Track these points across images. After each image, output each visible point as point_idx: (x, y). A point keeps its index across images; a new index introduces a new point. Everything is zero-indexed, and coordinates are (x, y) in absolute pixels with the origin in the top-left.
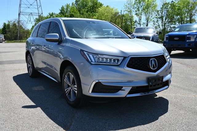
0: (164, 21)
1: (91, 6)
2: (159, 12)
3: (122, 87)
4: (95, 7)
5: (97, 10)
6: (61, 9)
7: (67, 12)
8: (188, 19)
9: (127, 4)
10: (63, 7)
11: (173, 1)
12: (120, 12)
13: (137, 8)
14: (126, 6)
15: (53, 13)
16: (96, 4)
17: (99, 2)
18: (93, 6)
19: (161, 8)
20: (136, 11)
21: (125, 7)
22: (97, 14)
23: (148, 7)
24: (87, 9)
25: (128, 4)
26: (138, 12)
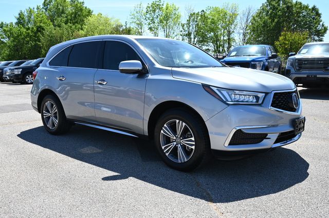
0: (193, 40)
1: (72, 14)
2: (185, 26)
3: (267, 135)
4: (79, 15)
5: (85, 19)
6: (18, 16)
7: (29, 21)
8: (225, 38)
9: (135, 13)
10: (21, 12)
11: (203, 11)
12: (124, 24)
13: (150, 19)
14: (134, 15)
15: (4, 23)
16: (81, 10)
17: (86, 7)
18: (76, 14)
19: (188, 20)
20: (149, 24)
21: (131, 17)
22: (86, 27)
23: (167, 18)
24: (66, 17)
25: (137, 12)
26: (152, 25)
